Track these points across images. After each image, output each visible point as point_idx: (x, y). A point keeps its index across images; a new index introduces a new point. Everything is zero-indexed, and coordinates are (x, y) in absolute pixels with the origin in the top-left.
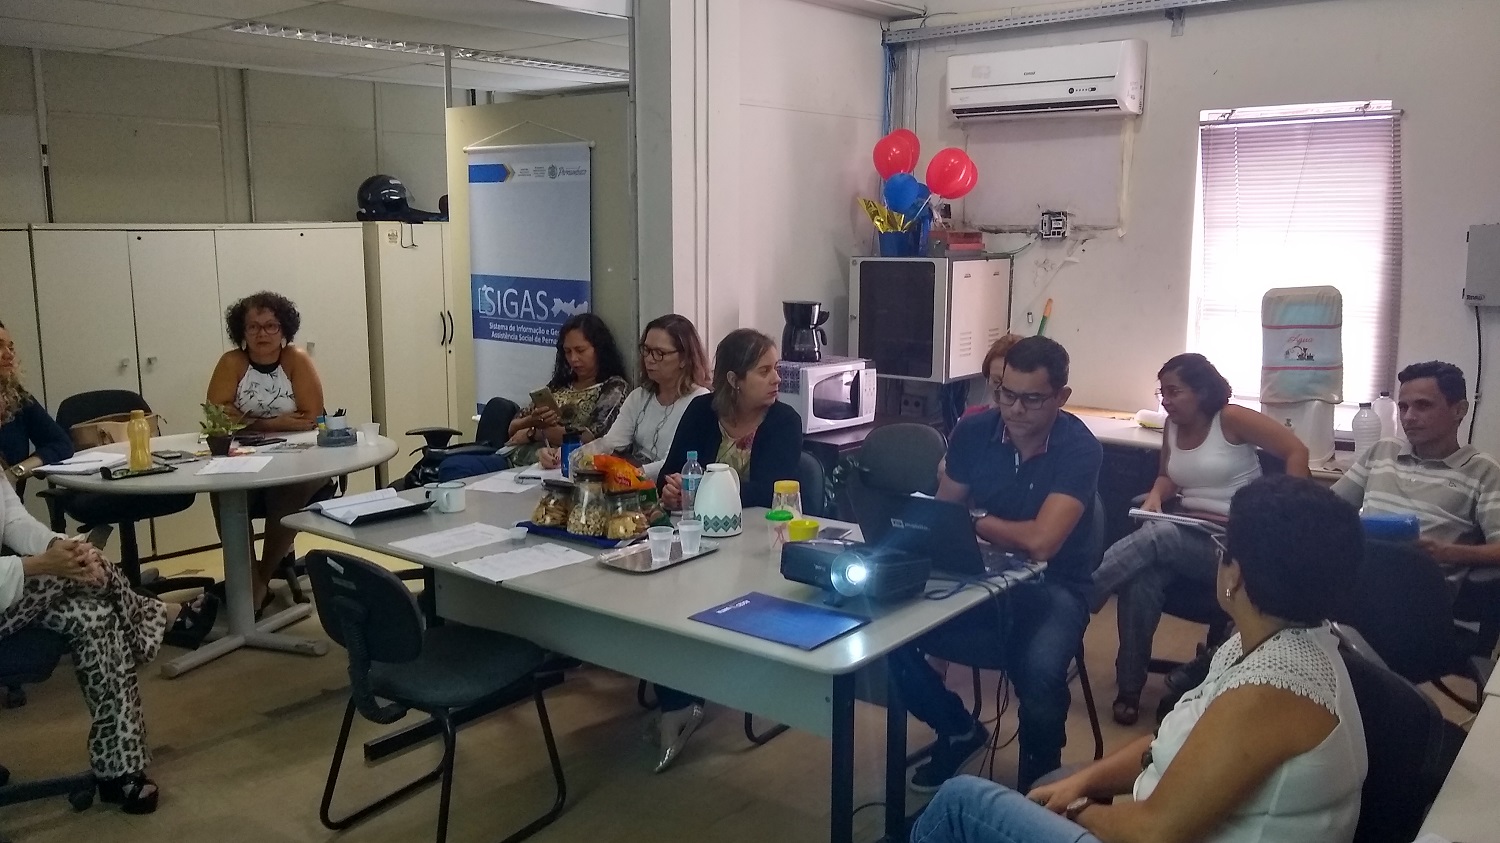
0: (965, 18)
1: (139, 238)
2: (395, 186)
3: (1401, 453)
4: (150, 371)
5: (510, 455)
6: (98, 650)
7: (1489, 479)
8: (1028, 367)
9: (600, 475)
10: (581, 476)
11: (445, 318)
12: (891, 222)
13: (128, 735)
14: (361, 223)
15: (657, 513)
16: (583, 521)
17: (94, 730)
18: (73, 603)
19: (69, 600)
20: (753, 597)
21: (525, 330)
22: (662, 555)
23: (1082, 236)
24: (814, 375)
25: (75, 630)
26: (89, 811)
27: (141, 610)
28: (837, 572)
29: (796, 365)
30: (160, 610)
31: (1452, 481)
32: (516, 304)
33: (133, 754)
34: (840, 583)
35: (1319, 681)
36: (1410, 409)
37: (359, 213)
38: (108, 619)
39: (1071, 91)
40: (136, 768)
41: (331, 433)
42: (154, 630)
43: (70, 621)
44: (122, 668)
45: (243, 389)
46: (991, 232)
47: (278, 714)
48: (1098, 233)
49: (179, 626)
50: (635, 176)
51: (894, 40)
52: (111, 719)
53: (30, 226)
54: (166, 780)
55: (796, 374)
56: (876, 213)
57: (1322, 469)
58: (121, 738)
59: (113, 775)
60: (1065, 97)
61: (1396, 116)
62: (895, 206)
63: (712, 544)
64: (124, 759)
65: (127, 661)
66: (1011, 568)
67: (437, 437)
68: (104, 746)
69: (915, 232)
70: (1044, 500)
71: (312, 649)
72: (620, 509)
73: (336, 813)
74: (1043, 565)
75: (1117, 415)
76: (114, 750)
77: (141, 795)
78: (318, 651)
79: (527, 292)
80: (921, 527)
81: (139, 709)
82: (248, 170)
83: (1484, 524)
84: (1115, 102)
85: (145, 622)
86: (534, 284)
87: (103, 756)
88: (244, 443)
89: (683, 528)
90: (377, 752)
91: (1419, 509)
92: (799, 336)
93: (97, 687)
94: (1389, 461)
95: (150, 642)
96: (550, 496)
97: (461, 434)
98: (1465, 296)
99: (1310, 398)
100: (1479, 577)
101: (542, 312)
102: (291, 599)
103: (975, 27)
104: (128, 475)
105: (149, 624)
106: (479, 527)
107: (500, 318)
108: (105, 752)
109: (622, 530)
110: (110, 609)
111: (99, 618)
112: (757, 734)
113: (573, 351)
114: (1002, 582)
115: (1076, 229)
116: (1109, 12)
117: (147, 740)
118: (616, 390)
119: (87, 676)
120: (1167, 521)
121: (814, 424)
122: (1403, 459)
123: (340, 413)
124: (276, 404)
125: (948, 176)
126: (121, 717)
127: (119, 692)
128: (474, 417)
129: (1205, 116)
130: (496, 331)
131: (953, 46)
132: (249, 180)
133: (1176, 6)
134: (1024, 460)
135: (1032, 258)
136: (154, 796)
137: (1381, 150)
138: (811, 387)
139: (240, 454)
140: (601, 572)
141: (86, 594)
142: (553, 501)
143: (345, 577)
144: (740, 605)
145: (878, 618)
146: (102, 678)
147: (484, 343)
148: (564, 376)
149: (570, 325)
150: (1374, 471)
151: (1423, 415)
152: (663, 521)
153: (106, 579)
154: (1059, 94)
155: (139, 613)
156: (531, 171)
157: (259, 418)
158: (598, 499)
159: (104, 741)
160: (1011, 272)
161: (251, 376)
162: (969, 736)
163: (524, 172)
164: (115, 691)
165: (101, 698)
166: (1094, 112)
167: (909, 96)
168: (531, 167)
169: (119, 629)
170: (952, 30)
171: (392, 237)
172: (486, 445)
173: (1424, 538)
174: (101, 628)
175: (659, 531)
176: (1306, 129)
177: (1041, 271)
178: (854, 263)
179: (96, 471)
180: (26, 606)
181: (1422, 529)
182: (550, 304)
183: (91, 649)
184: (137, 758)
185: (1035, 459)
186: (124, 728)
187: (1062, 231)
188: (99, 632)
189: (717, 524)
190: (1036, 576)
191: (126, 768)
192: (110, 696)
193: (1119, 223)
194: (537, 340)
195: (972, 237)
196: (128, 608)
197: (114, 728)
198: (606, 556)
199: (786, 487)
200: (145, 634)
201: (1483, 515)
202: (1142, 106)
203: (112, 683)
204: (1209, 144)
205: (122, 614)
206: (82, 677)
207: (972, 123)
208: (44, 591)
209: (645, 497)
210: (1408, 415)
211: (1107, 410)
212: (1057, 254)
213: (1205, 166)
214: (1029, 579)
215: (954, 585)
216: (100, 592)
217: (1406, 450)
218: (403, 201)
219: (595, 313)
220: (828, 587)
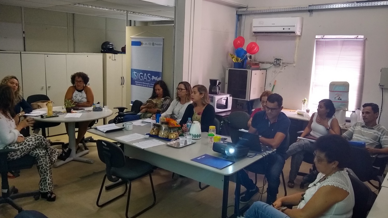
0: (258, 9)
1: (48, 56)
2: (111, 45)
3: (362, 125)
4: (49, 90)
5: (141, 115)
6: (43, 161)
7: (384, 133)
8: (273, 102)
9: (167, 123)
10: (162, 123)
11: (122, 78)
12: (237, 60)
13: (49, 182)
14: (102, 54)
15: (181, 133)
16: (163, 134)
17: (41, 180)
18: (37, 149)
19: (36, 148)
20: (206, 155)
21: (144, 83)
22: (182, 143)
23: (285, 65)
24: (217, 98)
25: (37, 156)
26: (38, 200)
27: (53, 152)
28: (227, 151)
29: (212, 95)
30: (57, 151)
31: (375, 133)
32: (142, 77)
33: (50, 186)
34: (227, 153)
35: (345, 185)
36: (364, 113)
37: (101, 51)
38: (45, 153)
39: (284, 29)
40: (51, 190)
41: (96, 108)
42: (55, 156)
43: (36, 154)
44: (48, 165)
45: (74, 96)
46: (262, 63)
47: (83, 178)
48: (289, 65)
49: (61, 155)
50: (174, 46)
51: (239, 13)
52: (45, 178)
53: (21, 52)
54: (58, 193)
55: (212, 98)
56: (233, 57)
57: (342, 127)
58: (48, 182)
59: (45, 192)
60: (282, 30)
61: (364, 40)
62: (238, 56)
63: (194, 141)
64: (48, 188)
65: (49, 164)
66: (268, 150)
67: (121, 109)
68: (43, 184)
69: (243, 62)
70: (276, 134)
71: (90, 162)
72: (172, 132)
73: (101, 203)
74: (275, 150)
75: (291, 110)
76: (46, 185)
77: (52, 197)
78: (92, 162)
79: (145, 74)
80: (247, 140)
81: (52, 175)
82: (74, 39)
83: (382, 143)
84: (294, 32)
85: (53, 154)
86: (147, 72)
87: (43, 187)
88: (74, 110)
89: (188, 137)
90: (108, 188)
91: (366, 139)
92: (213, 88)
93: (42, 170)
94: (360, 127)
95: (54, 159)
96: (154, 128)
97: (127, 109)
98: (380, 85)
99: (340, 109)
100: (380, 157)
101: (149, 79)
102: (84, 149)
103: (260, 11)
104: (47, 117)
105: (54, 154)
106: (136, 134)
107: (138, 80)
108: (43, 186)
109: (172, 137)
110: (45, 151)
111: (43, 153)
112: (202, 187)
113: (157, 90)
114: (265, 154)
115: (283, 63)
116: (294, 10)
117: (53, 183)
118: (168, 100)
119: (40, 167)
120: (307, 140)
121: (217, 110)
122: (363, 127)
123: (98, 103)
124: (82, 100)
125: (252, 49)
126: (48, 177)
127: (47, 171)
128: (130, 104)
129: (317, 37)
130: (137, 83)
131: (254, 16)
132: (74, 41)
133: (311, 9)
134: (271, 123)
135: (272, 70)
136: (55, 197)
137: (360, 48)
138: (216, 101)
139: (74, 112)
140: (168, 147)
141: (40, 147)
142: (155, 129)
143: (107, 146)
144: (203, 157)
145: (236, 162)
146: (43, 168)
147: (134, 86)
148: (154, 96)
149: (157, 83)
150: (356, 129)
151: (367, 115)
152: (181, 135)
153: (45, 144)
154: (281, 29)
155: (52, 152)
156: (148, 44)
157: (78, 103)
158: (166, 129)
159: (43, 183)
160: (266, 73)
161: (76, 92)
162: (254, 190)
163: (146, 44)
164: (46, 171)
165: (43, 173)
166: (289, 34)
167: (242, 28)
168: (148, 43)
169: (48, 156)
170: (254, 12)
171: (110, 57)
172: (134, 112)
173: (367, 147)
174: (43, 155)
175: (182, 138)
176: (342, 42)
177: (274, 73)
178: (227, 69)
179: (39, 116)
180: (27, 150)
181: (366, 144)
182: (151, 77)
183: (41, 161)
184: (51, 187)
185: (274, 123)
186: (49, 180)
187: (279, 64)
188: (43, 156)
189: (195, 136)
190: (273, 152)
191: (49, 190)
192: (45, 172)
193: (294, 62)
194: (147, 86)
195: (256, 64)
196: (50, 151)
197: (46, 180)
198: (169, 143)
199: (212, 127)
200: (53, 157)
201: (382, 141)
202: (301, 33)
203: (46, 169)
204: (317, 44)
205: (48, 152)
206: (38, 168)
207: (258, 35)
208: (31, 146)
209: (178, 129)
210: (364, 115)
211: (289, 109)
212: (278, 69)
213: (316, 49)
214: (272, 153)
215: (254, 154)
216: (44, 147)
217: (364, 124)
218: (113, 48)
219: (162, 80)
220: (225, 154)
